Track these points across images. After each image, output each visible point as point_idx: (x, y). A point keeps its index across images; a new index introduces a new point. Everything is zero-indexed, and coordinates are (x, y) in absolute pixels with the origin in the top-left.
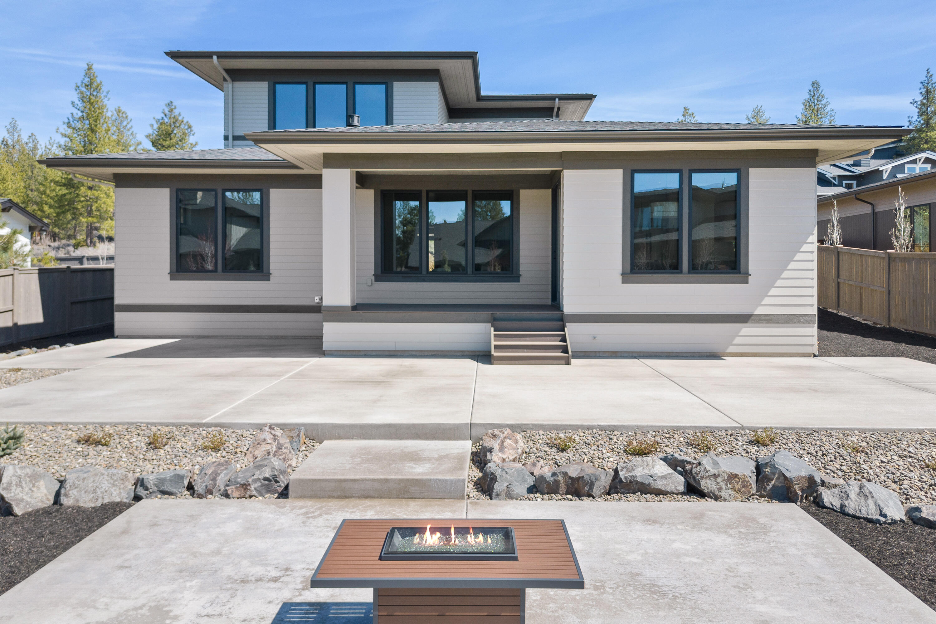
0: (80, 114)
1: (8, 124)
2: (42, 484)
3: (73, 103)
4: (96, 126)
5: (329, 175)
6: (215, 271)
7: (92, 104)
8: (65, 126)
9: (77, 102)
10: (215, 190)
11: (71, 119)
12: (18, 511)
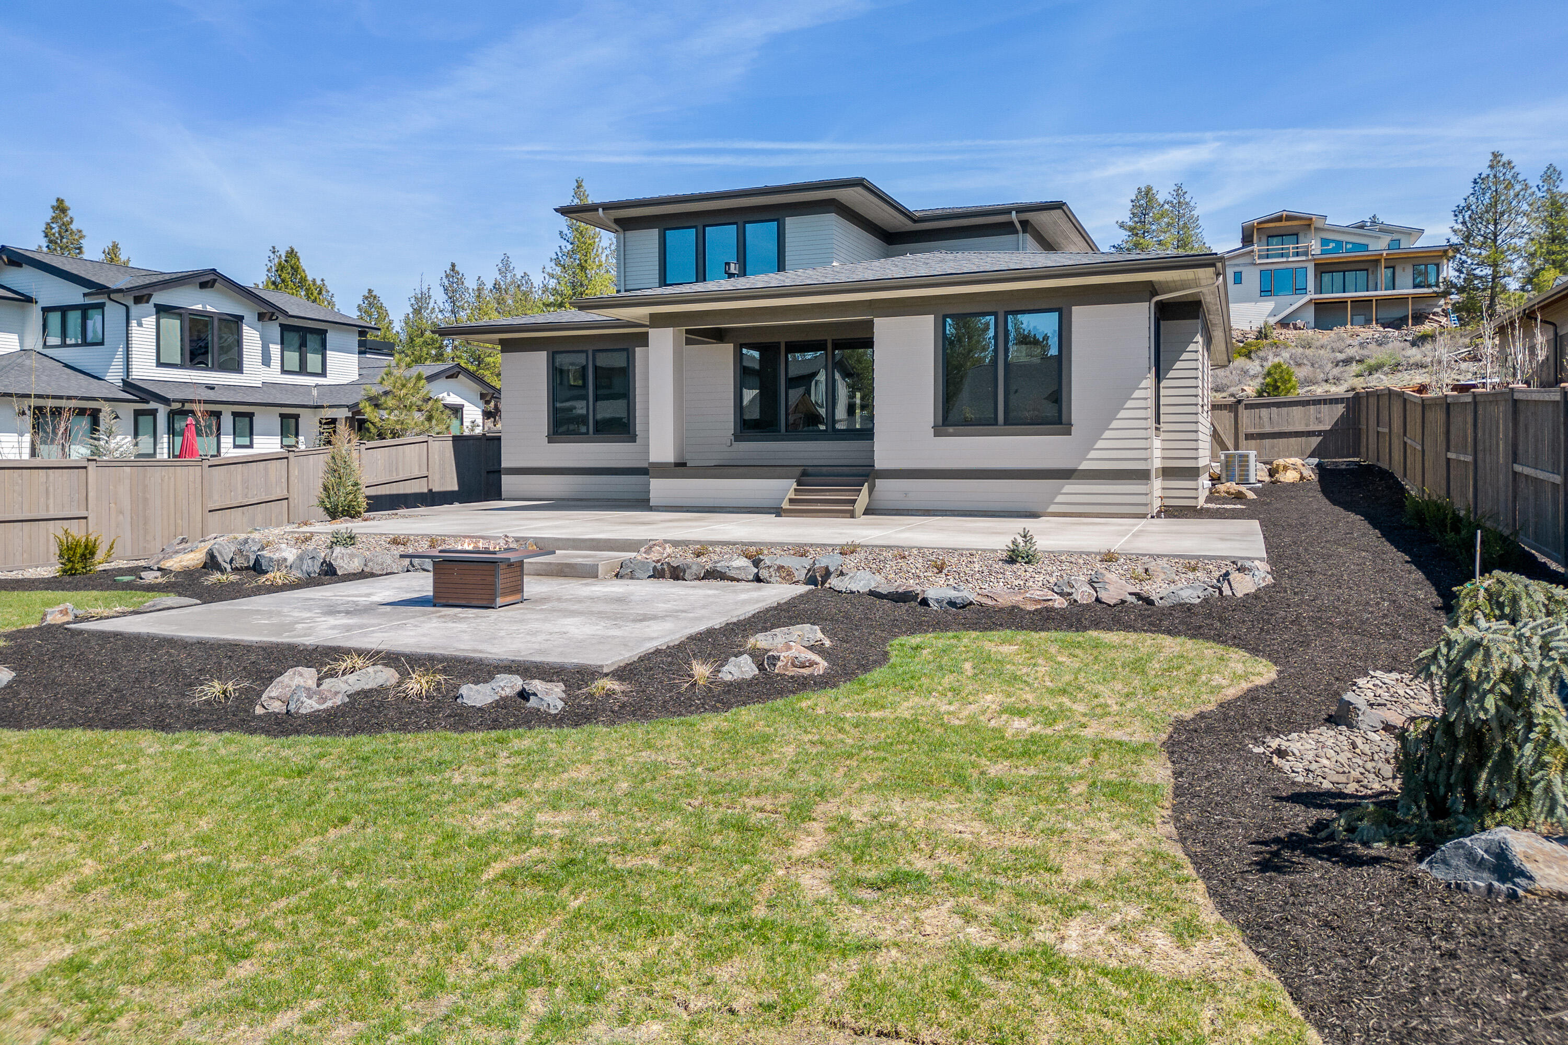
0: (569, 247)
1: (499, 262)
2: (356, 560)
3: (561, 232)
4: (586, 261)
5: (653, 333)
6: (587, 433)
7: (581, 233)
8: (553, 264)
9: (566, 231)
10: (586, 352)
11: (560, 254)
12: (339, 573)
